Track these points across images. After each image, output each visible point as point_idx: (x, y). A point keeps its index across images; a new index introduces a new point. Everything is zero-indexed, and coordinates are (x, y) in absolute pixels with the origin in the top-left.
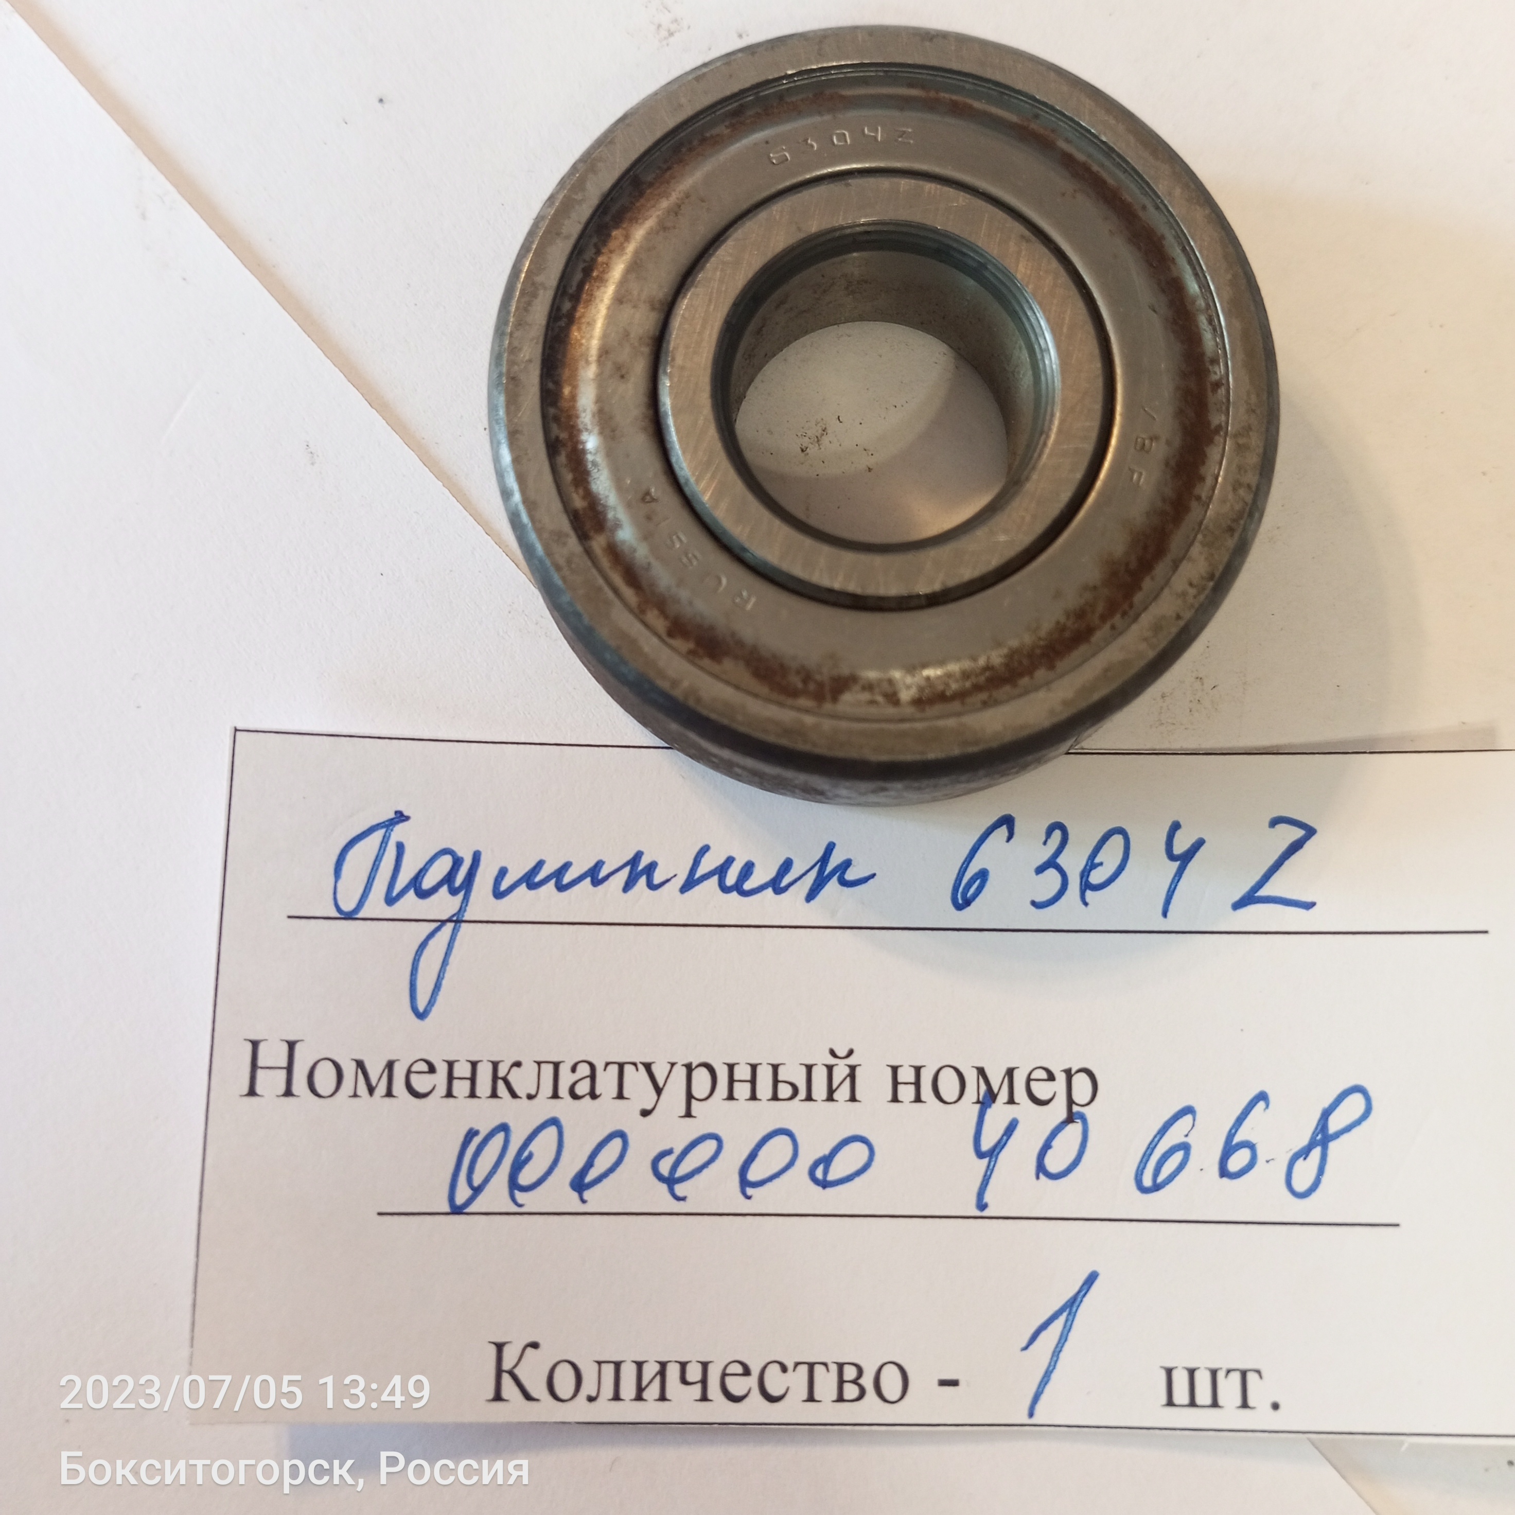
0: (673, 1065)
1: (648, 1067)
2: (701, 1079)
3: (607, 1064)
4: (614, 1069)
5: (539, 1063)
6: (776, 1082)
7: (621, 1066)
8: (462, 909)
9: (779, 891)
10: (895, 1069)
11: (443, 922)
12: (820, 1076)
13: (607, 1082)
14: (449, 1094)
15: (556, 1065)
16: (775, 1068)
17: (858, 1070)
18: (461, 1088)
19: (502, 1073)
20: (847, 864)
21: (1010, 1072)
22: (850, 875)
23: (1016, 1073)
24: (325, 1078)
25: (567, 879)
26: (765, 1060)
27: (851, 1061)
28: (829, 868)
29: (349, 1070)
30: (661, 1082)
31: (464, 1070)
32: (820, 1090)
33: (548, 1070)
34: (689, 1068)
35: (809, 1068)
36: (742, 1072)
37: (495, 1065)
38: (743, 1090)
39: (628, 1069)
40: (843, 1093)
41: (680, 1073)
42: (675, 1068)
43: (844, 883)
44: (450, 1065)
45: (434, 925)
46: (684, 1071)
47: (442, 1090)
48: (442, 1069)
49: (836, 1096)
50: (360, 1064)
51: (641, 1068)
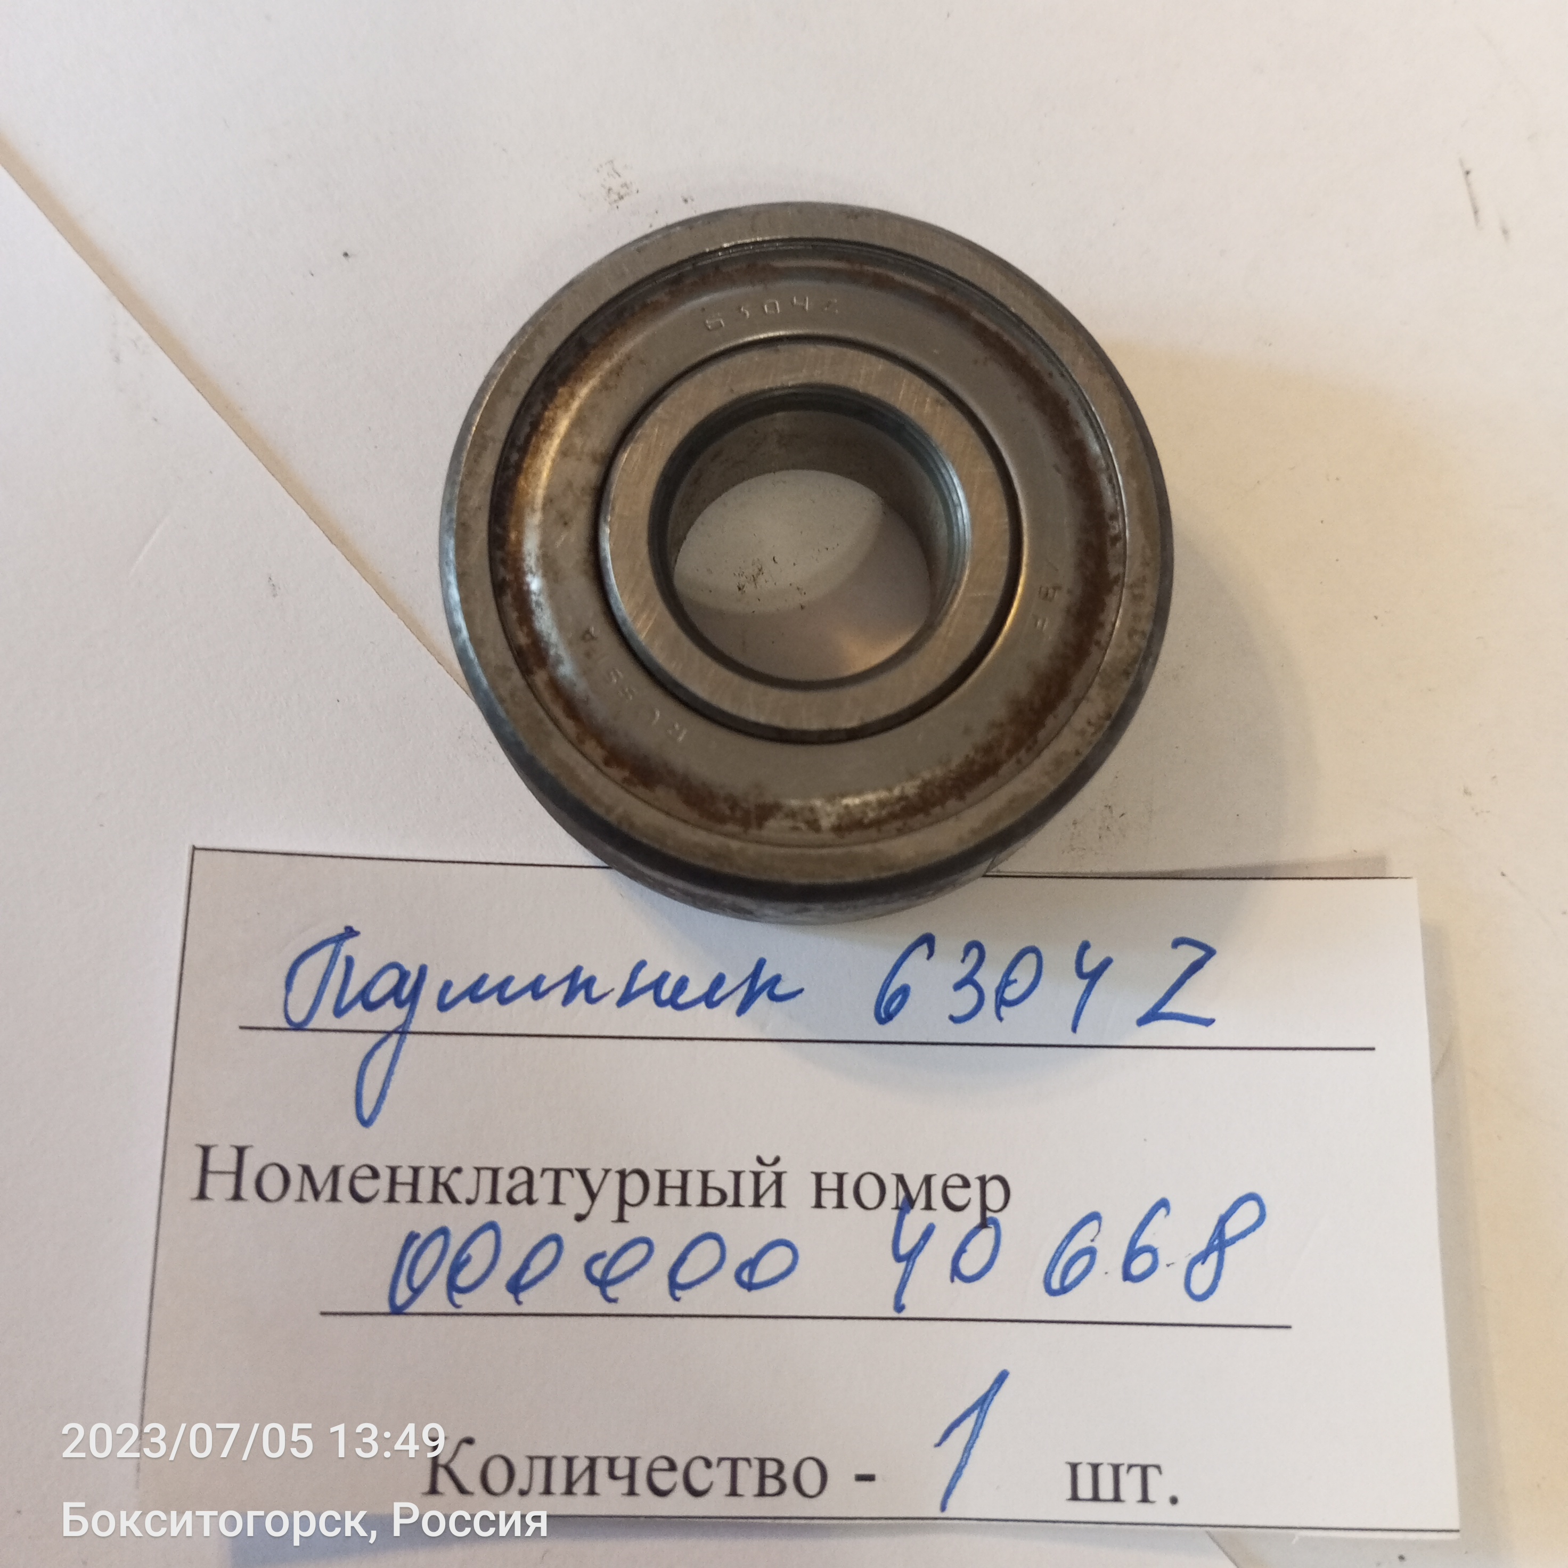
0: (607, 1171)
1: (583, 1173)
2: (634, 1185)
3: (544, 1171)
4: (550, 1176)
5: (478, 1170)
6: (705, 1188)
7: (557, 1173)
8: (408, 1021)
9: (711, 1004)
10: (819, 1176)
11: (389, 1034)
12: (747, 1183)
13: (543, 1189)
14: (392, 1199)
15: (495, 1172)
16: (705, 1175)
17: (784, 1177)
18: (403, 1193)
19: (442, 1179)
20: (777, 979)
21: (928, 1180)
22: (780, 990)
23: (933, 1180)
24: (272, 1182)
25: (509, 992)
26: (695, 1166)
27: (778, 1168)
28: (760, 983)
29: (296, 1174)
30: (595, 1187)
31: (405, 1175)
32: (747, 1195)
33: (487, 1176)
34: (623, 1175)
35: (737, 1175)
36: (674, 1179)
37: (436, 1171)
38: (673, 1196)
39: (565, 1176)
40: (769, 1199)
41: (614, 1179)
42: (610, 1175)
43: (773, 997)
44: (393, 1170)
45: (380, 1037)
46: (617, 1178)
47: (384, 1194)
48: (385, 1175)
49: (762, 1202)
50: (307, 1170)
51: (576, 1174)
